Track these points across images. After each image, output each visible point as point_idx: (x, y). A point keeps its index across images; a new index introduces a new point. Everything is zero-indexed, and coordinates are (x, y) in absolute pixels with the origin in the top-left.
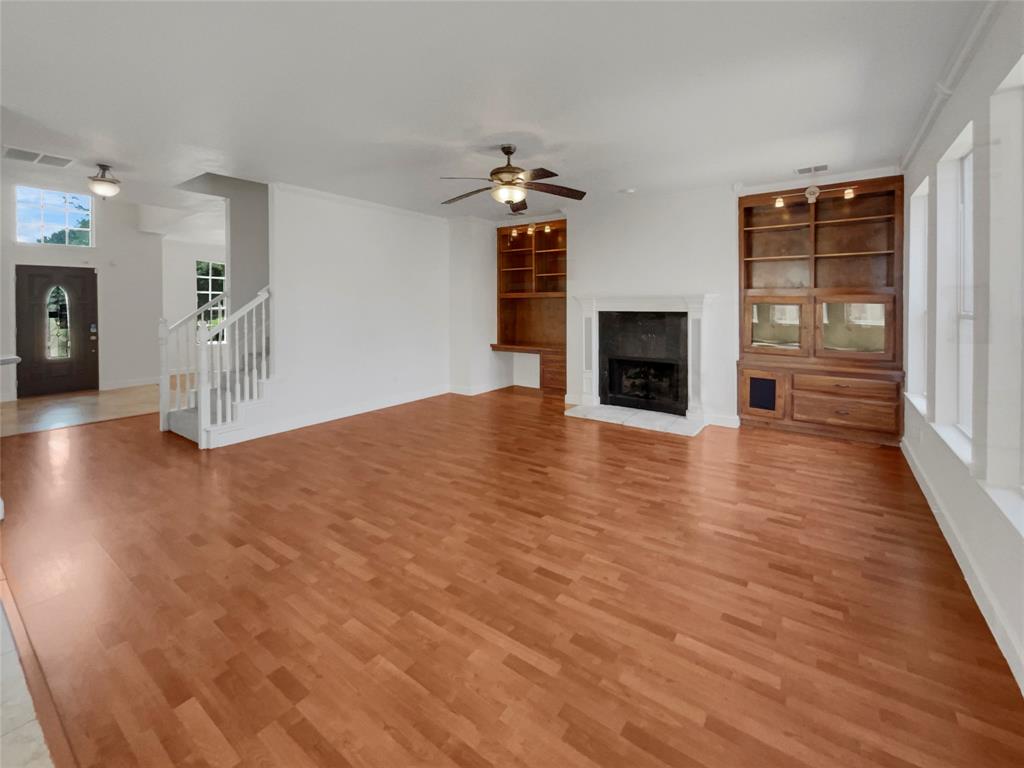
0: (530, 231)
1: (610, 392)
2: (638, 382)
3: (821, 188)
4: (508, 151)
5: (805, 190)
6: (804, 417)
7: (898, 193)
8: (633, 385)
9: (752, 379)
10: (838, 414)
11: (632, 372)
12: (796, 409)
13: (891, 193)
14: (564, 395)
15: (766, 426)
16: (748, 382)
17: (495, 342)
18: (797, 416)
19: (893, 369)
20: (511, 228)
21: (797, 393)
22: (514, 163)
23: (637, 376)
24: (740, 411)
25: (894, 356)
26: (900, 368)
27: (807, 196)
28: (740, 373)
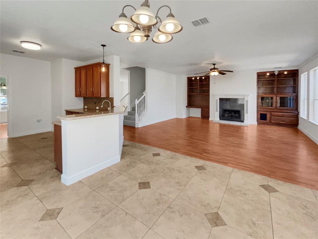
0: (198, 78)
1: (222, 117)
2: (229, 115)
3: (278, 71)
4: (214, 64)
5: (274, 71)
6: (274, 122)
7: (297, 73)
8: (228, 116)
9: (261, 114)
10: (283, 121)
11: (227, 112)
12: (272, 120)
13: (295, 73)
14: (209, 118)
15: (264, 124)
16: (260, 114)
17: (187, 105)
18: (272, 122)
19: (296, 111)
20: (193, 77)
21: (272, 117)
22: (216, 67)
23: (229, 113)
24: (257, 121)
25: (296, 108)
26: (298, 111)
27: (275, 73)
28: (258, 112)
